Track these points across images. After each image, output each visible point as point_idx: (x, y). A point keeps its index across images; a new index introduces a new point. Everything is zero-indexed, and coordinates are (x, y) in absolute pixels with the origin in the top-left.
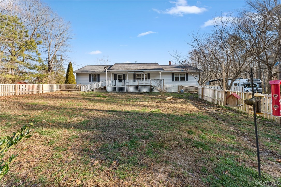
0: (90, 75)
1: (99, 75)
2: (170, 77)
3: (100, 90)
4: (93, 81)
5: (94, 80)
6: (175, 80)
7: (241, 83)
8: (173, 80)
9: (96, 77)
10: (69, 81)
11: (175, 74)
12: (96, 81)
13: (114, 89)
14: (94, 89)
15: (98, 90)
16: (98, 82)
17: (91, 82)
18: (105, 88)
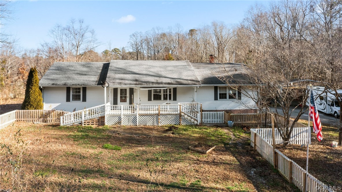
0: (68, 89)
1: (85, 89)
2: (212, 93)
3: (93, 123)
4: (74, 100)
5: (77, 98)
6: (220, 98)
8: (216, 99)
9: (79, 92)
11: (220, 87)
12: (79, 99)
13: (118, 121)
14: (83, 122)
15: (90, 123)
16: (83, 101)
17: (70, 101)
18: (103, 119)
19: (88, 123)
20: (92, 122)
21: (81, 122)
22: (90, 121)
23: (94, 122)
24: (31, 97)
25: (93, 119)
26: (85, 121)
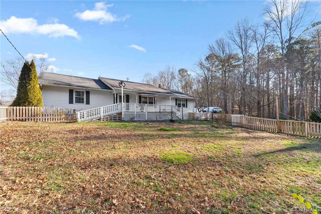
0: (71, 92)
1: (88, 93)
2: (174, 103)
4: (78, 103)
5: (80, 100)
7: (210, 111)
9: (83, 96)
10: (31, 100)
11: (178, 100)
12: (83, 102)
13: (131, 117)
14: (102, 117)
15: (108, 119)
16: (87, 104)
17: (73, 104)
18: (120, 115)
19: (106, 119)
20: (110, 118)
21: (99, 118)
22: (109, 117)
23: (112, 118)
24: (29, 94)
25: (111, 116)
26: (103, 117)
